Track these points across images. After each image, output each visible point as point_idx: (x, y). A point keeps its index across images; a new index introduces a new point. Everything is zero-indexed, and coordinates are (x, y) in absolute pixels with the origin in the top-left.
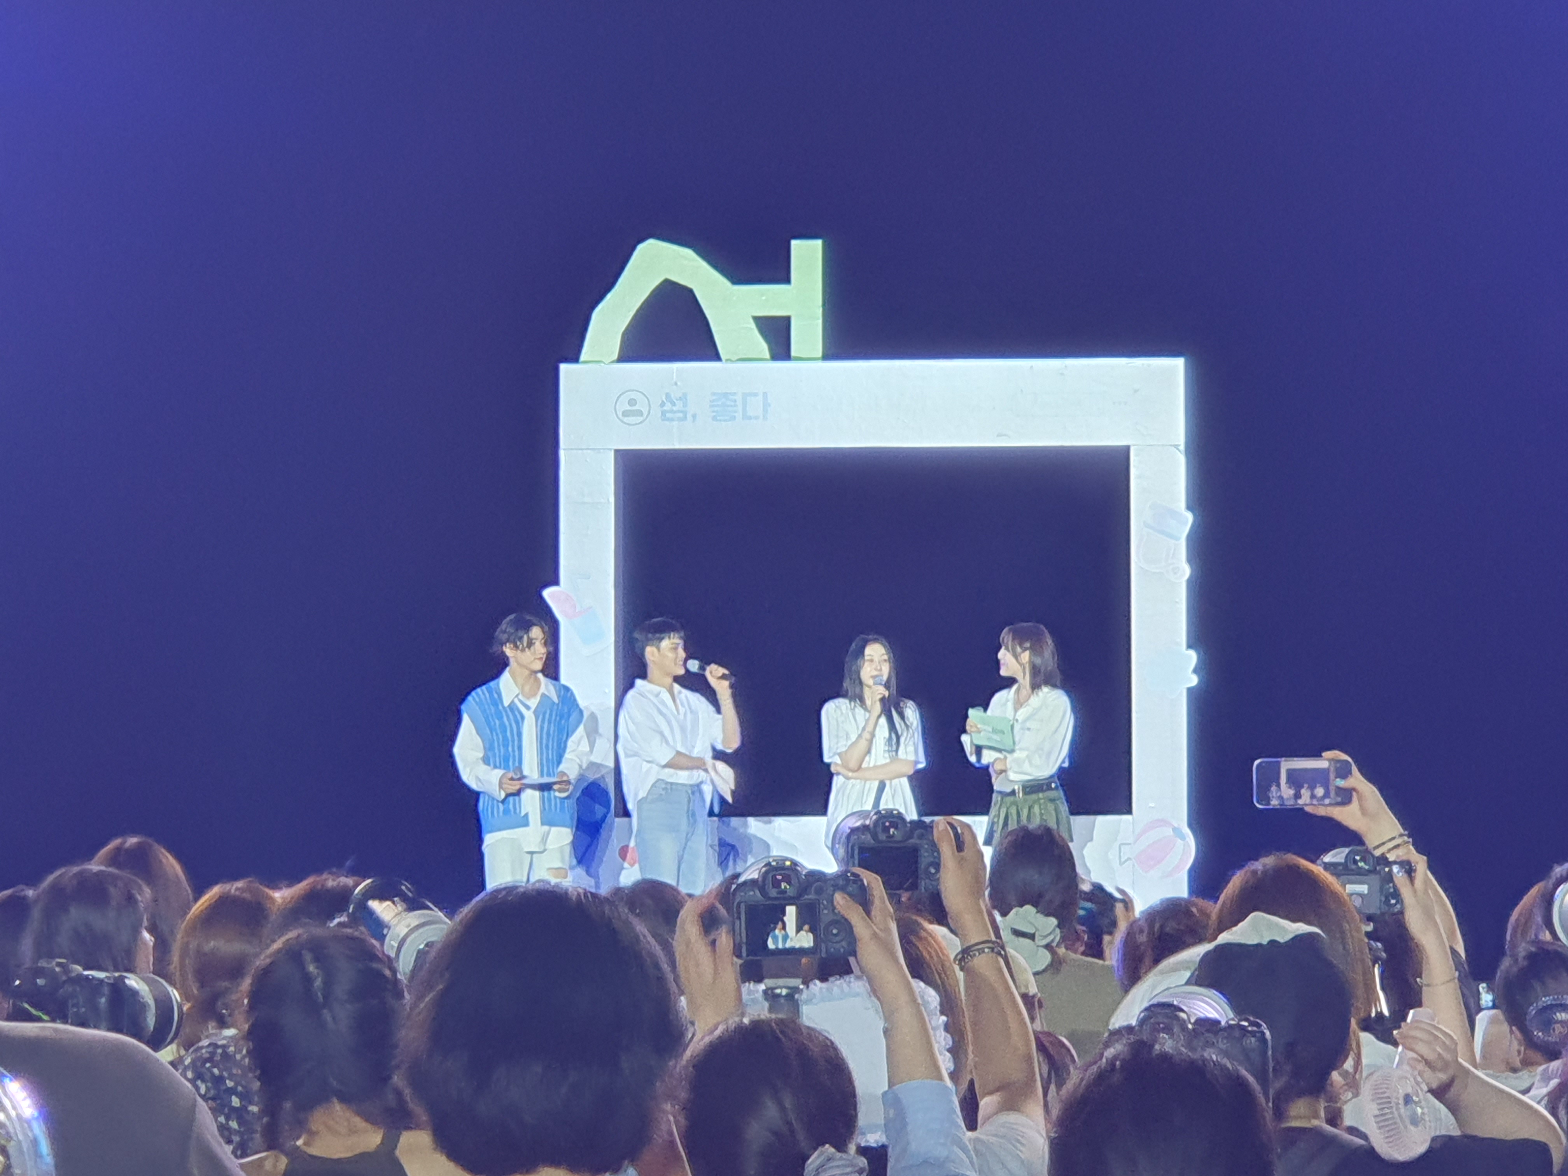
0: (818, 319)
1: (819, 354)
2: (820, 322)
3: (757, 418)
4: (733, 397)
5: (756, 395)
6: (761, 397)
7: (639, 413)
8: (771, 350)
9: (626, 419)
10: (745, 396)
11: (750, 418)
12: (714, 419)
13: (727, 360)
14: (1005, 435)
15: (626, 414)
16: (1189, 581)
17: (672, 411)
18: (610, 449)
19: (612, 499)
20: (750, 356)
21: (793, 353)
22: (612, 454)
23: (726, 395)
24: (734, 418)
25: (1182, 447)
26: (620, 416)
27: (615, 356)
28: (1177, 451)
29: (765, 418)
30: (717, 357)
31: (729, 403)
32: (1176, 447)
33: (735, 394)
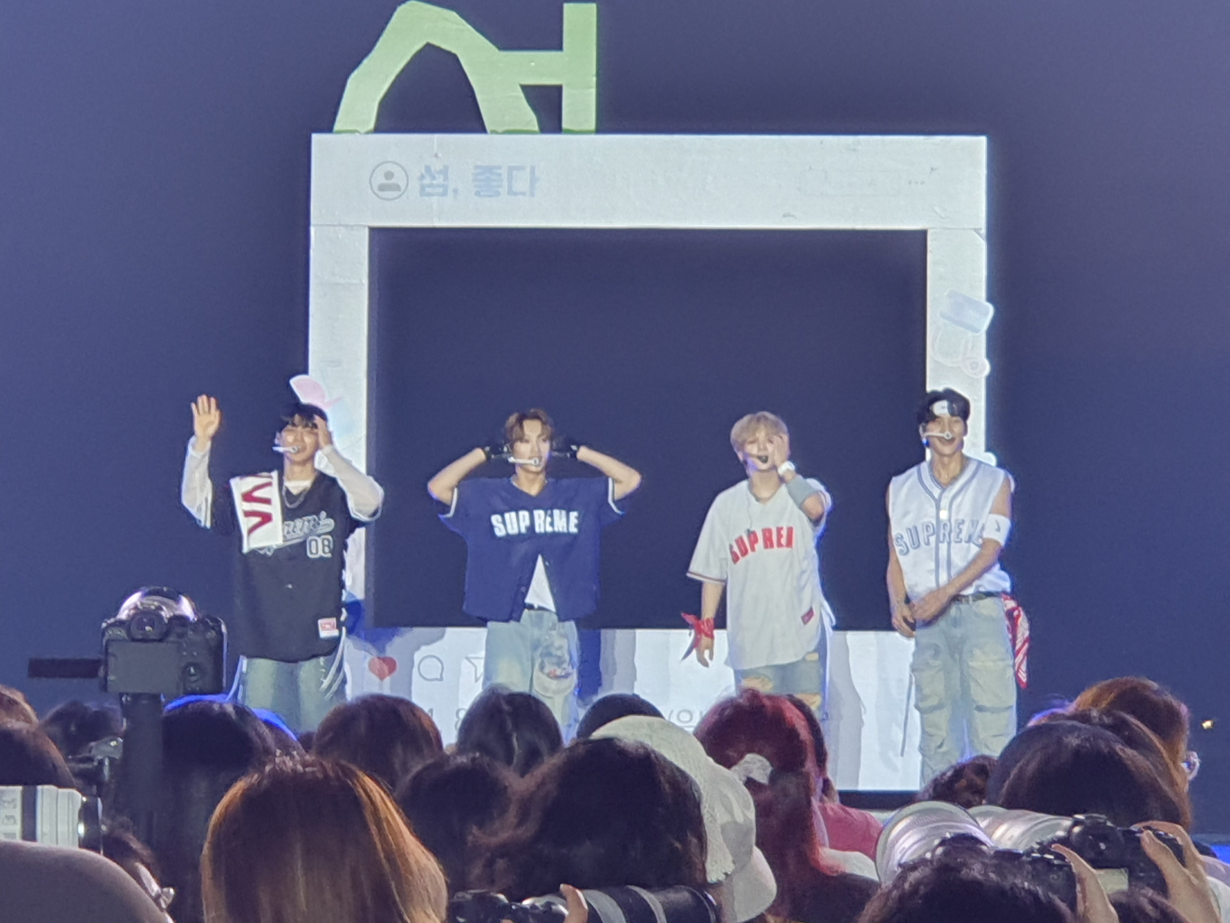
0: (591, 87)
1: (592, 126)
2: (593, 91)
3: (524, 194)
4: (498, 171)
5: (521, 168)
6: (528, 170)
7: (397, 188)
8: (540, 122)
9: (381, 194)
10: (511, 169)
11: (516, 194)
12: (478, 194)
13: (494, 132)
14: (793, 216)
15: (382, 188)
16: (989, 379)
17: (431, 186)
18: (365, 226)
19: (365, 281)
20: (518, 128)
21: (565, 125)
22: (366, 232)
23: (490, 169)
24: (498, 194)
25: (984, 231)
26: (376, 189)
27: (371, 126)
28: (977, 236)
29: (532, 194)
30: (482, 129)
31: (494, 177)
32: (977, 231)
33: (499, 168)
